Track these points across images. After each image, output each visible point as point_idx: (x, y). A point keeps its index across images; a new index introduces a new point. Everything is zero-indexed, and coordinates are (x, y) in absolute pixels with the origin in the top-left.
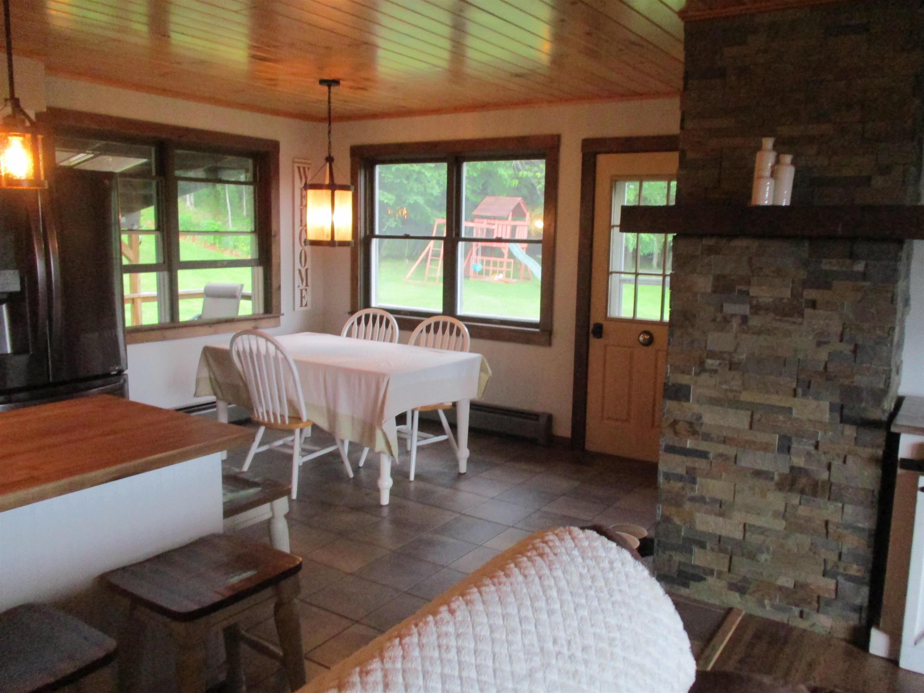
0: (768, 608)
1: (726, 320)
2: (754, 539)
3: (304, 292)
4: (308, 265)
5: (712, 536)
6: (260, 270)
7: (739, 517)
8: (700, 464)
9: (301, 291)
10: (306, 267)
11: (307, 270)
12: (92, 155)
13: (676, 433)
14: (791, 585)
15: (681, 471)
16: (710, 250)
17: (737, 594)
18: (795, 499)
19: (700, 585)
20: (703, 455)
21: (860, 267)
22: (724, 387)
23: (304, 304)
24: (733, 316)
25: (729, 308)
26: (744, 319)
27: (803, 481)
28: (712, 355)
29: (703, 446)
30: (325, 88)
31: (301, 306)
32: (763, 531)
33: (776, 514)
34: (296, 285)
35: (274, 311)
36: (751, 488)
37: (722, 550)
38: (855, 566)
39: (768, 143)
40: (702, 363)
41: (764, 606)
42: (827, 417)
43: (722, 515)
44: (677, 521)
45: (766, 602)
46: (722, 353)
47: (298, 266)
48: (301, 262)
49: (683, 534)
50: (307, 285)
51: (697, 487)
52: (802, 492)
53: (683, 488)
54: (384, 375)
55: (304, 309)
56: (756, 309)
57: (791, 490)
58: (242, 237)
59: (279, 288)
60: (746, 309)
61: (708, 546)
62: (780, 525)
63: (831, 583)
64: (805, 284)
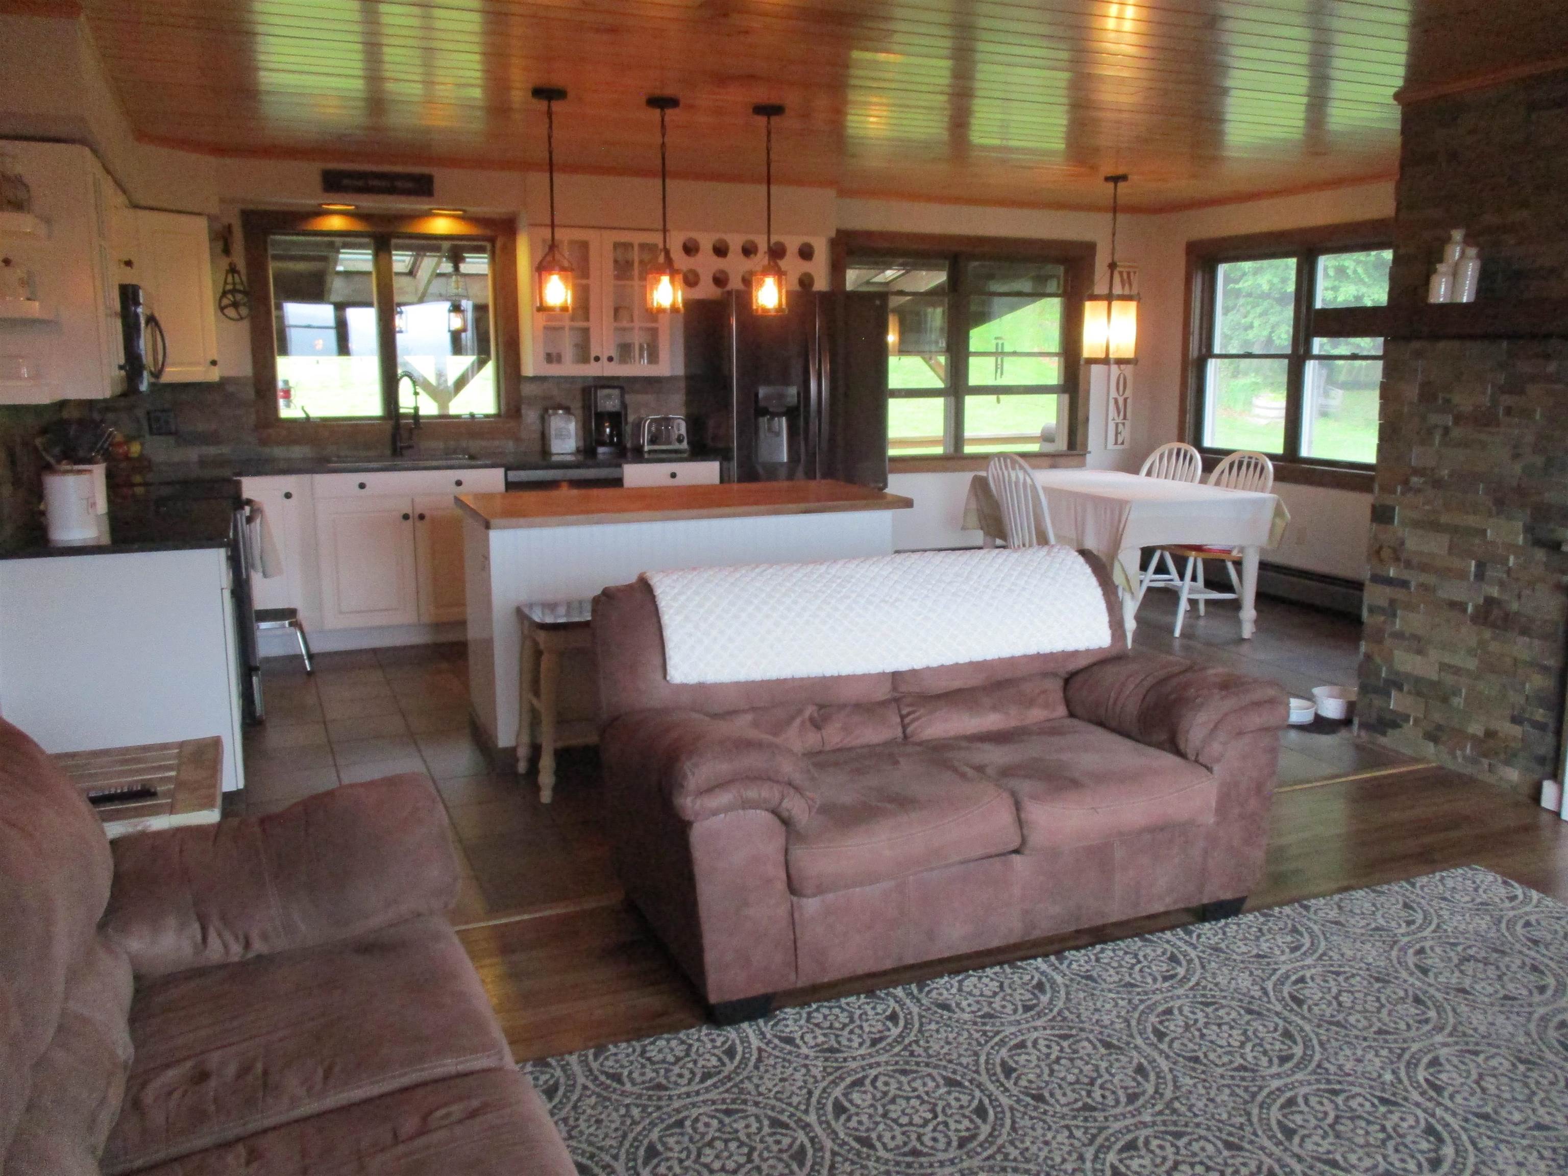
0: (1460, 760)
1: (1430, 432)
2: (1449, 679)
3: (1120, 426)
4: (1128, 393)
5: (1408, 676)
6: (1066, 398)
7: (1434, 655)
8: (1399, 594)
9: (1117, 425)
10: (1126, 395)
11: (1125, 400)
12: (902, 272)
13: (1381, 561)
14: (1480, 733)
15: (1384, 603)
16: (1418, 354)
17: (1431, 744)
18: (1487, 634)
19: (1397, 732)
20: (1404, 584)
21: (1552, 367)
22: (1427, 507)
23: (1120, 441)
24: (1436, 426)
25: (1434, 419)
26: (1446, 430)
27: (1496, 612)
28: (1416, 472)
29: (1406, 575)
30: (1111, 185)
31: (1116, 443)
32: (1457, 671)
33: (1471, 652)
34: (1110, 418)
35: (1078, 447)
36: (1448, 621)
37: (1419, 694)
38: (1541, 711)
39: (1458, 235)
40: (1406, 482)
41: (1455, 757)
42: (1520, 540)
43: (1420, 652)
44: (1378, 660)
45: (1458, 753)
46: (1425, 469)
47: (1113, 394)
48: (1118, 389)
49: (1383, 675)
50: (1125, 418)
51: (1398, 620)
52: (1494, 626)
53: (1384, 622)
54: (1127, 502)
55: (1119, 447)
56: (1458, 419)
57: (1484, 624)
58: (1046, 360)
59: (1087, 419)
60: (1449, 420)
61: (1406, 688)
62: (1471, 664)
63: (1516, 731)
64: (1503, 390)
